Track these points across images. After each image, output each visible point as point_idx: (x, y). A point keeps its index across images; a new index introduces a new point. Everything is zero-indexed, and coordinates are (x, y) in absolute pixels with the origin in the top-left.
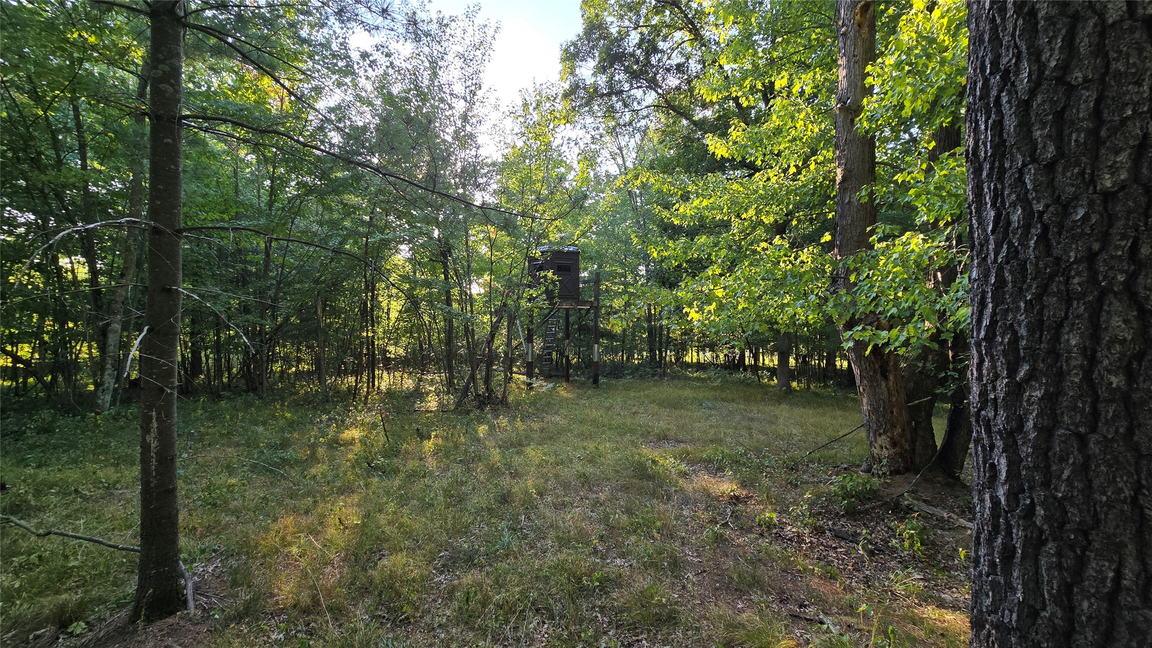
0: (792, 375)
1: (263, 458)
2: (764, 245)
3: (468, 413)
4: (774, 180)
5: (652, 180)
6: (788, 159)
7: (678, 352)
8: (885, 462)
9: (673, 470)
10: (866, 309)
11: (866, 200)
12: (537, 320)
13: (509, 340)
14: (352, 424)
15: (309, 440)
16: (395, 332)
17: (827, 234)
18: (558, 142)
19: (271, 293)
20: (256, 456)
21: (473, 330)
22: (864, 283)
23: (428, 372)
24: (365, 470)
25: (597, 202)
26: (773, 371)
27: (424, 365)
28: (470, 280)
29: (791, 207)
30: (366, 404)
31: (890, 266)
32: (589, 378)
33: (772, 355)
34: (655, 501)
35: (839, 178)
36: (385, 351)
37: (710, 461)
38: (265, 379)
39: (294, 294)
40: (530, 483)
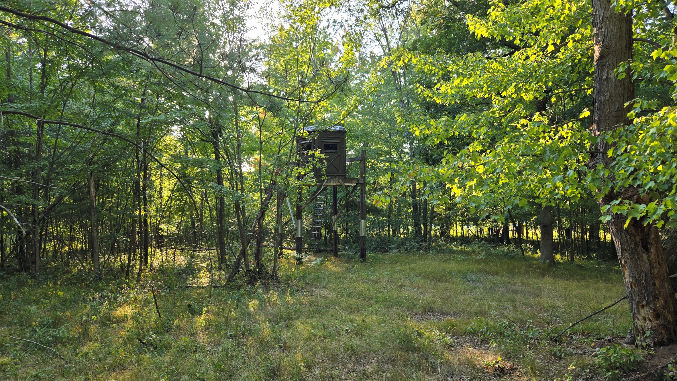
0: (555, 248)
1: (36, 336)
2: (523, 121)
3: (239, 288)
4: (533, 58)
5: (414, 61)
6: (546, 38)
7: (443, 227)
8: (648, 333)
9: (438, 342)
10: (624, 183)
11: (624, 77)
12: (306, 197)
13: (279, 216)
14: (125, 301)
15: (82, 318)
16: (167, 210)
17: (585, 110)
18: (324, 24)
19: (44, 174)
20: (28, 335)
21: (244, 208)
22: (623, 157)
23: (200, 249)
24: (137, 346)
25: (362, 82)
26: (536, 244)
27: (196, 242)
28: (240, 159)
29: (550, 84)
30: (138, 281)
31: (648, 141)
32: (356, 253)
33: (536, 228)
34: (420, 373)
35: (597, 55)
36: (157, 229)
37: (475, 333)
38: (37, 259)
39: (67, 175)
40: (298, 356)
